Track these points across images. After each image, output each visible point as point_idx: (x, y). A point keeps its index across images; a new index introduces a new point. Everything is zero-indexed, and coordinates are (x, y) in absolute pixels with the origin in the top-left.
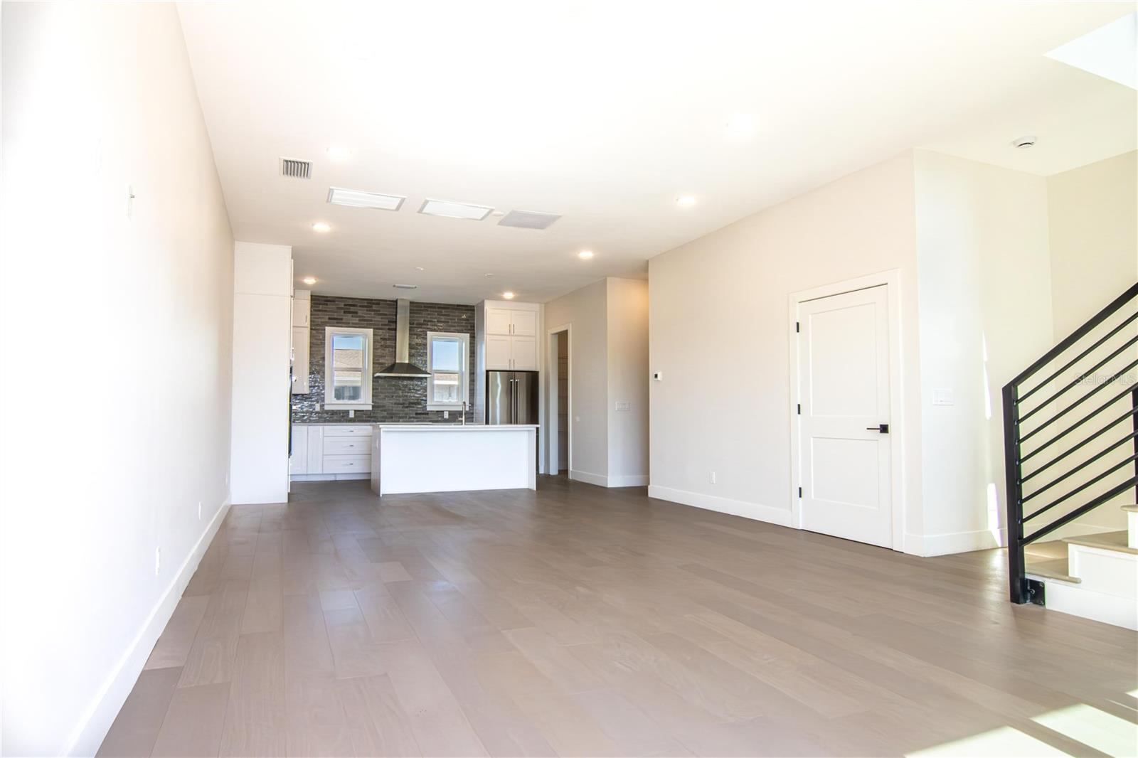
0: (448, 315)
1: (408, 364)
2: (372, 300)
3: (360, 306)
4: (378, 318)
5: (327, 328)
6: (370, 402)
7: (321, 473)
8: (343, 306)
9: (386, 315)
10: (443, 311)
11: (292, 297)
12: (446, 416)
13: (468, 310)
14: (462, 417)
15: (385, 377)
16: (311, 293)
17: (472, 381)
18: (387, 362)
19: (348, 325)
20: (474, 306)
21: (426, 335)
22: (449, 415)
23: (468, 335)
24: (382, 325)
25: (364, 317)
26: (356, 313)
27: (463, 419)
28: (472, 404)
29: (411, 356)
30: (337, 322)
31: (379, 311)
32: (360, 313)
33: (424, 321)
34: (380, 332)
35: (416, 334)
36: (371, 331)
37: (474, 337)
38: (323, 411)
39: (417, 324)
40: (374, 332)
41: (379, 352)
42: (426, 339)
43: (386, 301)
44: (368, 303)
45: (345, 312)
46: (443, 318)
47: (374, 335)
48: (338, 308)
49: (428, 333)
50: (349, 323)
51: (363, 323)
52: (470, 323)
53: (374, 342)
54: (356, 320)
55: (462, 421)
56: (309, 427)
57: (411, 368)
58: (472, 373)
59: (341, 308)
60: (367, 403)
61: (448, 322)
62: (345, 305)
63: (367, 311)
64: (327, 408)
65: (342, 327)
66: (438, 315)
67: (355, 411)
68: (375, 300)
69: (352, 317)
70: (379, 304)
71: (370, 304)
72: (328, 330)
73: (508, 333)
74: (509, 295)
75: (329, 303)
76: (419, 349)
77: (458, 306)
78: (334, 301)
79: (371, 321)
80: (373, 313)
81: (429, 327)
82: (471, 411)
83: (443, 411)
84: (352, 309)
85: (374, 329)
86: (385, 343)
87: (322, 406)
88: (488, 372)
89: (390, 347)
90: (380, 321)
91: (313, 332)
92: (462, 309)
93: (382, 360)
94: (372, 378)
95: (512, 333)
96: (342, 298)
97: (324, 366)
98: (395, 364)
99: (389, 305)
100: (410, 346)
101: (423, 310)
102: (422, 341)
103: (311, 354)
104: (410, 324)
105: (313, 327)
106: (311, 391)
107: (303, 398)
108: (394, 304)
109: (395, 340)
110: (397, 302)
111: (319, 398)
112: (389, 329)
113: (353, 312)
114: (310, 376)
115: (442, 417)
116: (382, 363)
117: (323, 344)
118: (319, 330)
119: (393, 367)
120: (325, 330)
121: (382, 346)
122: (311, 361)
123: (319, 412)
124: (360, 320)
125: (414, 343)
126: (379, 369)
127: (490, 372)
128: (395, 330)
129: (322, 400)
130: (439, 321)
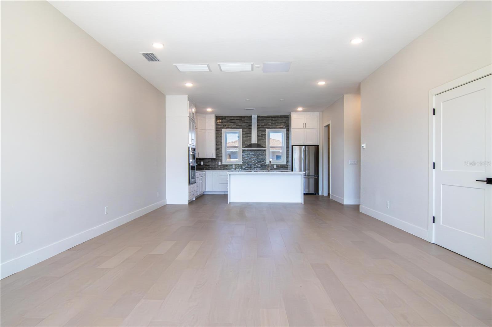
0: (276, 121)
2: (241, 116)
3: (237, 120)
4: (244, 124)
5: (223, 130)
6: (242, 161)
7: (218, 191)
9: (248, 122)
10: (273, 119)
11: (188, 117)
12: (275, 167)
13: (286, 118)
14: (268, 168)
15: (248, 150)
16: (215, 115)
17: (288, 151)
18: (248, 143)
19: (232, 128)
20: (288, 116)
21: (266, 130)
22: (277, 166)
23: (285, 130)
24: (246, 127)
25: (238, 124)
26: (235, 122)
27: (269, 169)
28: (287, 161)
29: (258, 140)
30: (227, 127)
31: (245, 121)
33: (265, 124)
34: (245, 130)
35: (261, 130)
36: (241, 130)
37: (288, 130)
38: (222, 165)
39: (261, 126)
41: (245, 139)
42: (266, 132)
43: (248, 116)
45: (230, 123)
46: (274, 122)
47: (243, 132)
48: (227, 121)
49: (267, 129)
50: (232, 127)
51: (238, 127)
52: (286, 124)
53: (242, 135)
54: (235, 126)
55: (268, 170)
56: (214, 172)
57: (258, 145)
58: (288, 147)
59: (229, 121)
60: (240, 161)
61: (276, 124)
62: (230, 119)
63: (240, 121)
64: (223, 164)
65: (229, 129)
66: (271, 121)
67: (235, 165)
68: (243, 116)
69: (233, 124)
70: (244, 118)
71: (241, 118)
72: (224, 130)
73: (303, 128)
74: (300, 109)
75: (223, 119)
76: (262, 137)
77: (280, 116)
78: (225, 118)
79: (241, 125)
80: (242, 122)
81: (267, 126)
82: (287, 165)
83: (274, 165)
84: (233, 121)
85: (242, 129)
86: (247, 135)
87: (221, 163)
89: (249, 136)
90: (245, 125)
91: (217, 132)
92: (282, 118)
93: (246, 143)
94: (242, 150)
95: (305, 127)
96: (229, 116)
97: (222, 146)
98: (251, 144)
99: (249, 118)
100: (258, 136)
101: (264, 119)
102: (264, 133)
103: (216, 141)
104: (258, 126)
105: (217, 130)
106: (216, 157)
107: (213, 160)
108: (250, 118)
109: (251, 133)
110: (251, 116)
111: (220, 160)
112: (249, 129)
113: (233, 122)
114: (216, 150)
115: (273, 167)
116: (246, 144)
117: (221, 137)
118: (219, 131)
119: (250, 146)
120: (222, 131)
121: (246, 136)
122: (216, 144)
123: (220, 166)
124: (236, 126)
125: (261, 134)
126: (245, 146)
127: (293, 146)
128: (251, 129)
129: (221, 161)
130: (271, 124)
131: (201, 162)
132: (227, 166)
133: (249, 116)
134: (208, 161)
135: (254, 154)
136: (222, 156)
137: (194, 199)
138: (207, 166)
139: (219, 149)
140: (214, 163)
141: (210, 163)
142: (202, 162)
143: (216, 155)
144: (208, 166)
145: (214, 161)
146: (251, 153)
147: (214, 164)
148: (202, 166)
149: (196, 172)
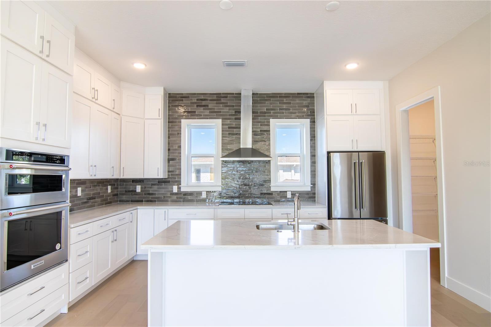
0: (290, 103)
1: (252, 148)
2: (220, 94)
3: (211, 100)
4: (226, 110)
5: (182, 120)
6: (220, 184)
8: (196, 101)
9: (233, 106)
10: (285, 99)
12: (289, 195)
13: (308, 97)
15: (233, 162)
16: (164, 89)
17: (313, 163)
18: (234, 147)
19: (200, 117)
20: (314, 94)
21: (269, 122)
22: (292, 194)
23: (308, 121)
24: (230, 115)
25: (214, 109)
26: (207, 106)
28: (314, 184)
29: (254, 142)
30: (191, 115)
31: (227, 103)
32: (210, 106)
33: (267, 110)
34: (228, 122)
35: (260, 122)
36: (219, 122)
37: (314, 122)
38: (179, 193)
39: (261, 113)
40: (222, 121)
41: (227, 139)
42: (269, 125)
43: (233, 94)
44: (217, 97)
45: (197, 106)
46: (285, 106)
47: (223, 125)
48: (192, 103)
49: (271, 120)
50: (201, 115)
51: (214, 115)
52: (310, 110)
53: (223, 131)
54: (207, 112)
57: (254, 152)
58: (313, 156)
59: (195, 103)
60: (218, 185)
61: (290, 110)
62: (197, 100)
63: (216, 104)
64: (183, 190)
65: (195, 119)
66: (280, 103)
67: (207, 192)
68: (223, 94)
69: (204, 109)
70: (226, 97)
71: (219, 97)
72: (184, 122)
73: (350, 113)
74: (352, 66)
75: (184, 99)
76: (262, 135)
77: (298, 94)
78: (188, 97)
79: (220, 112)
80: (221, 105)
81: (272, 114)
82: (313, 192)
83: (286, 192)
84: (204, 103)
85: (223, 119)
86: (231, 132)
87: (179, 188)
88: (329, 153)
89: (237, 134)
90: (228, 112)
91: (171, 124)
92: (302, 97)
93: (229, 147)
94: (221, 162)
95: (355, 113)
96: (195, 94)
97: (180, 153)
98: (240, 148)
99: (235, 97)
100: (254, 133)
101: (267, 100)
102: (265, 128)
103: (169, 143)
104: (253, 112)
105: (171, 120)
106: (169, 175)
107: (160, 182)
108: (238, 96)
109: (240, 128)
110: (240, 94)
111: (176, 182)
112: (236, 119)
113: (204, 106)
114: (169, 162)
115: (286, 197)
116: (230, 149)
117: (179, 134)
118: (176, 122)
119: (238, 152)
120: (181, 122)
121: (229, 134)
122: (169, 150)
123: (176, 194)
124: (210, 112)
125: (259, 130)
126: (225, 154)
127: (332, 154)
128: (240, 119)
129: (179, 183)
130: (281, 109)
131: (137, 186)
132: (191, 194)
133: (236, 94)
134: (152, 184)
135: (245, 169)
136: (180, 175)
137: (65, 310)
138: (149, 194)
139: (173, 159)
140: (163, 188)
141: (155, 187)
142: (140, 186)
143: (169, 172)
144: (152, 194)
145: (163, 185)
146: (241, 169)
147: (162, 191)
148: (138, 194)
149: (72, 226)
